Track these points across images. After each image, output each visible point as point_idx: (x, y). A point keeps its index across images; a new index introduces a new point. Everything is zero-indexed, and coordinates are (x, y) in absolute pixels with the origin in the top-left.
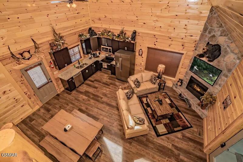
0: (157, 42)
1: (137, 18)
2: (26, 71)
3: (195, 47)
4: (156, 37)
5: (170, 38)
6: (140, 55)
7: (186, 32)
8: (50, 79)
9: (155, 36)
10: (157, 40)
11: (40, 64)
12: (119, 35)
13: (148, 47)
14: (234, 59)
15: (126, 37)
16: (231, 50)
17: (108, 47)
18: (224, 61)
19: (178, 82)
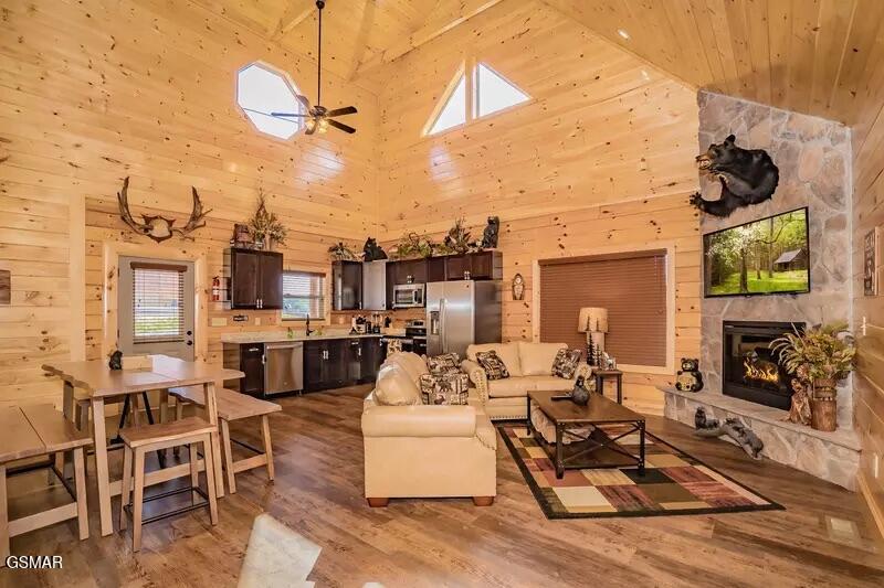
0: (565, 235)
1: (499, 185)
2: (134, 266)
3: (696, 215)
4: (561, 221)
5: (606, 212)
6: (518, 296)
8: (189, 333)
9: (556, 219)
10: (566, 231)
11: (181, 269)
12: (448, 240)
13: (539, 261)
14: (826, 150)
15: (470, 242)
16: (801, 138)
17: (414, 287)
18: (800, 183)
19: (679, 373)
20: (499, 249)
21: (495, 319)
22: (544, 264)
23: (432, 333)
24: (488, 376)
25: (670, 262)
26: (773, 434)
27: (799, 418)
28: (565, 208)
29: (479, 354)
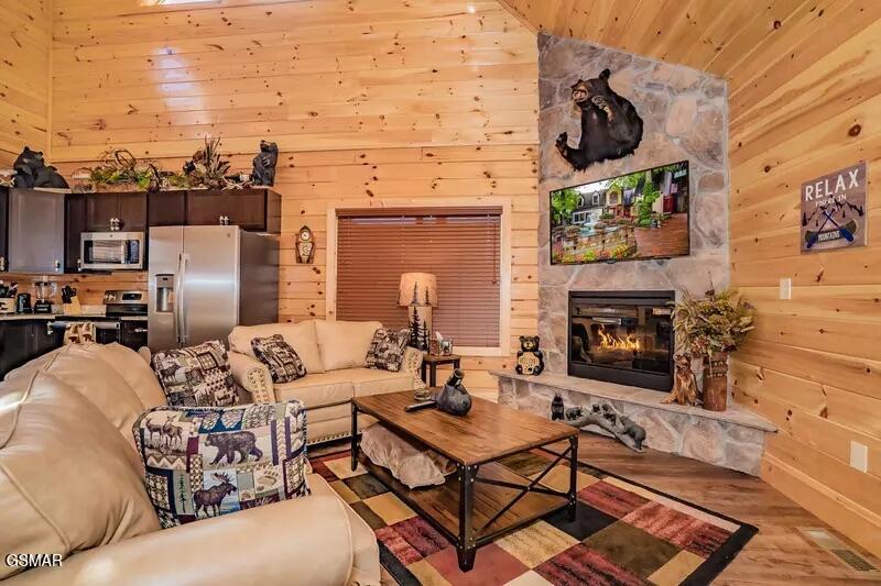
0: (375, 179)
1: (279, 100)
3: (535, 171)
4: (370, 159)
5: (429, 155)
6: (305, 258)
7: (484, 121)
9: (363, 156)
10: (376, 173)
12: (190, 168)
13: (337, 211)
14: (699, 103)
15: (228, 174)
16: (670, 88)
17: (123, 236)
18: (668, 137)
19: (519, 355)
20: (277, 189)
21: (269, 289)
22: (343, 216)
23: (159, 309)
24: (275, 378)
25: (506, 222)
26: (652, 419)
27: (686, 398)
28: (376, 144)
29: (258, 340)
